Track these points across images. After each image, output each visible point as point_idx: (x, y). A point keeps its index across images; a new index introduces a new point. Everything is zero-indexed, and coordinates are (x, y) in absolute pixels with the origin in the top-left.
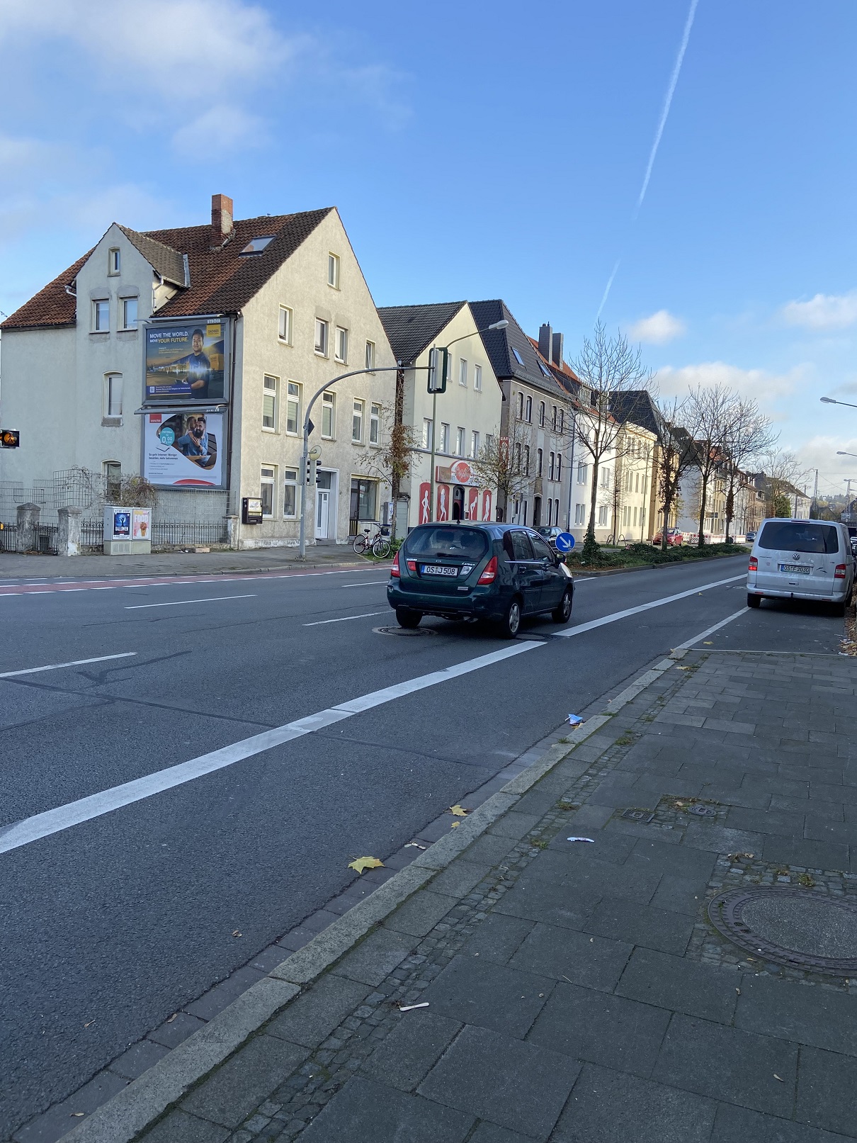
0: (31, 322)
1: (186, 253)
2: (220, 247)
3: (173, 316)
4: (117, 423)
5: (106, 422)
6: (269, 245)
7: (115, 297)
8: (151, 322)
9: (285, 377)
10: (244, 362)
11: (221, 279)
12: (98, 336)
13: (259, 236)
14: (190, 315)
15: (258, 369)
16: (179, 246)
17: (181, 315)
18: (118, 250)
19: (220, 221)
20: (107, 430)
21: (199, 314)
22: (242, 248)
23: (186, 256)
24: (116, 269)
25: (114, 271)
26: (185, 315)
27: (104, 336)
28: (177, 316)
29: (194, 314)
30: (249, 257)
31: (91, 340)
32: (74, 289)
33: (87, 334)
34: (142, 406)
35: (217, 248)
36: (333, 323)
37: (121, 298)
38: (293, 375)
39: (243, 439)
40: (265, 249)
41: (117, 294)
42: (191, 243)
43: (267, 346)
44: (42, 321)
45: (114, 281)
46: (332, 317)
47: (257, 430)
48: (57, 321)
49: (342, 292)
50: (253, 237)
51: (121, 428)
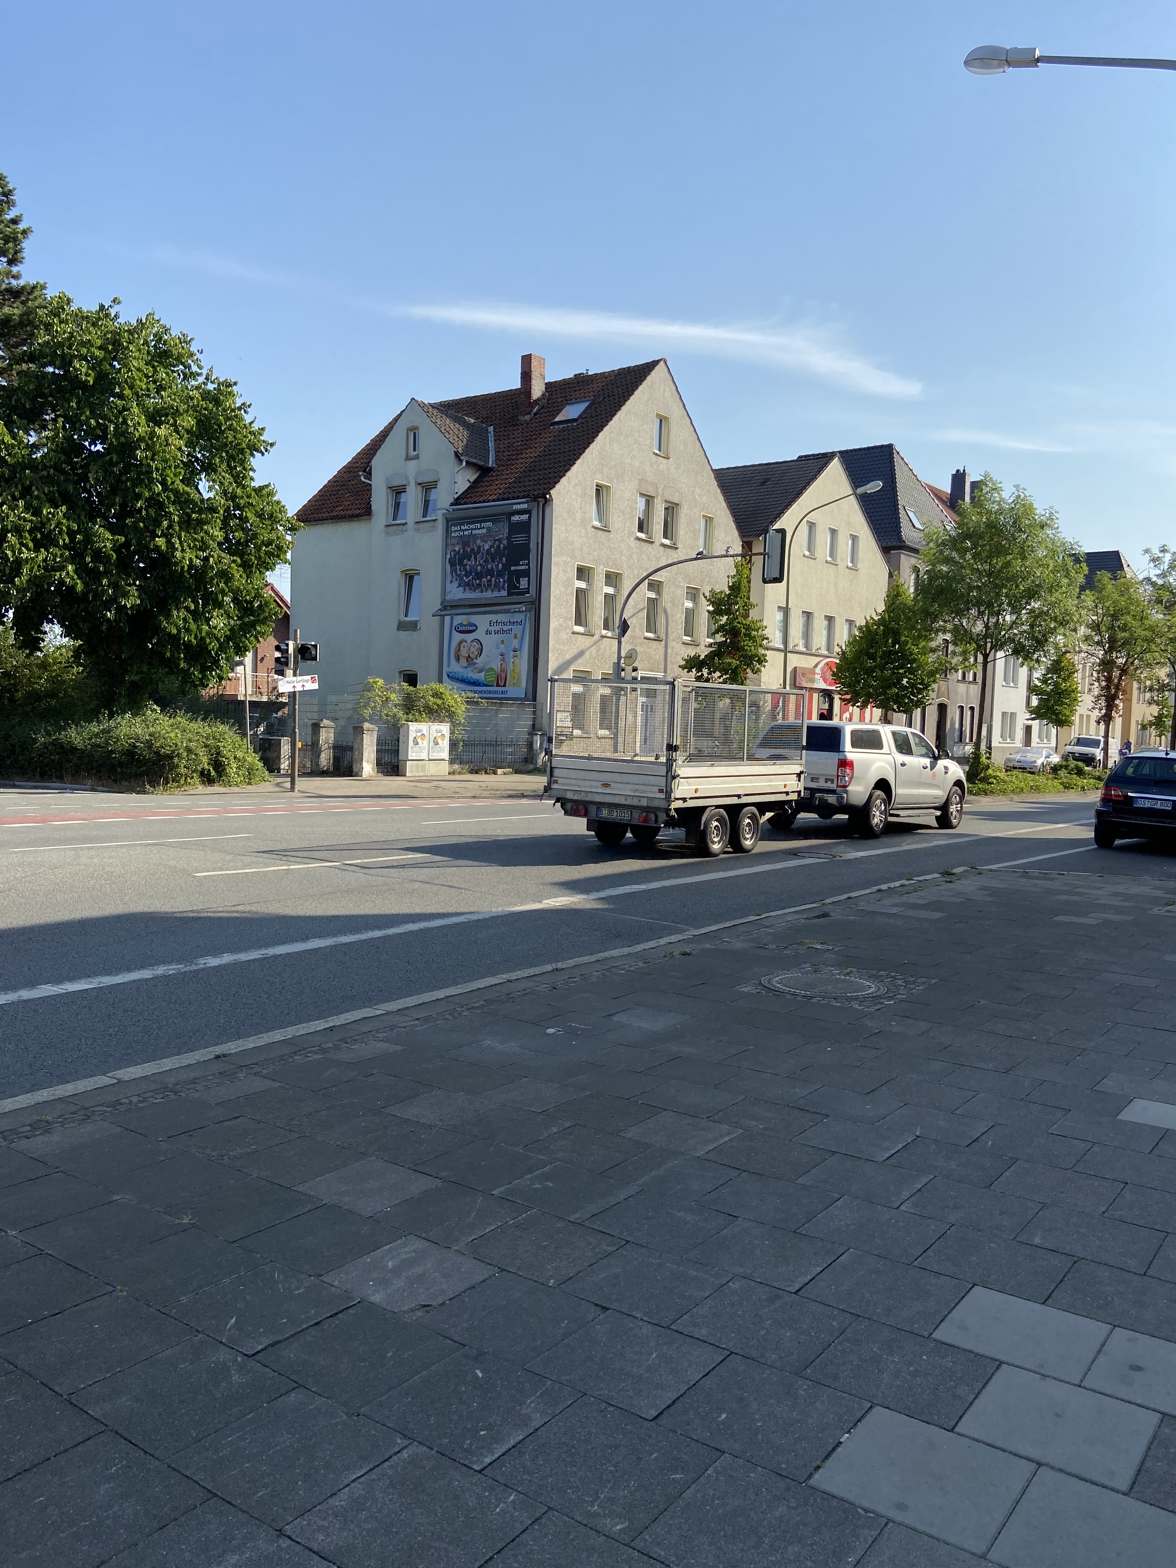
0: (323, 515)
1: (491, 425)
2: (529, 416)
3: (475, 502)
4: (413, 626)
5: (402, 626)
6: (585, 412)
7: (412, 483)
8: (451, 510)
9: (601, 567)
10: (553, 553)
11: (531, 454)
12: (395, 528)
13: (573, 401)
14: (494, 501)
15: (569, 560)
16: (484, 416)
17: (484, 502)
18: (417, 428)
19: (531, 385)
20: (404, 634)
21: (504, 499)
22: (555, 416)
23: (491, 429)
24: (414, 450)
25: (412, 453)
26: (489, 501)
27: (400, 528)
28: (480, 502)
29: (498, 500)
30: (561, 426)
31: (387, 533)
32: (369, 475)
33: (382, 526)
34: (440, 607)
35: (526, 417)
36: (659, 498)
37: (420, 484)
38: (610, 563)
39: (552, 643)
40: (580, 416)
41: (416, 480)
42: (497, 412)
43: (580, 531)
44: (334, 514)
45: (412, 464)
46: (659, 491)
47: (568, 630)
48: (350, 513)
49: (671, 460)
50: (567, 402)
51: (418, 632)
